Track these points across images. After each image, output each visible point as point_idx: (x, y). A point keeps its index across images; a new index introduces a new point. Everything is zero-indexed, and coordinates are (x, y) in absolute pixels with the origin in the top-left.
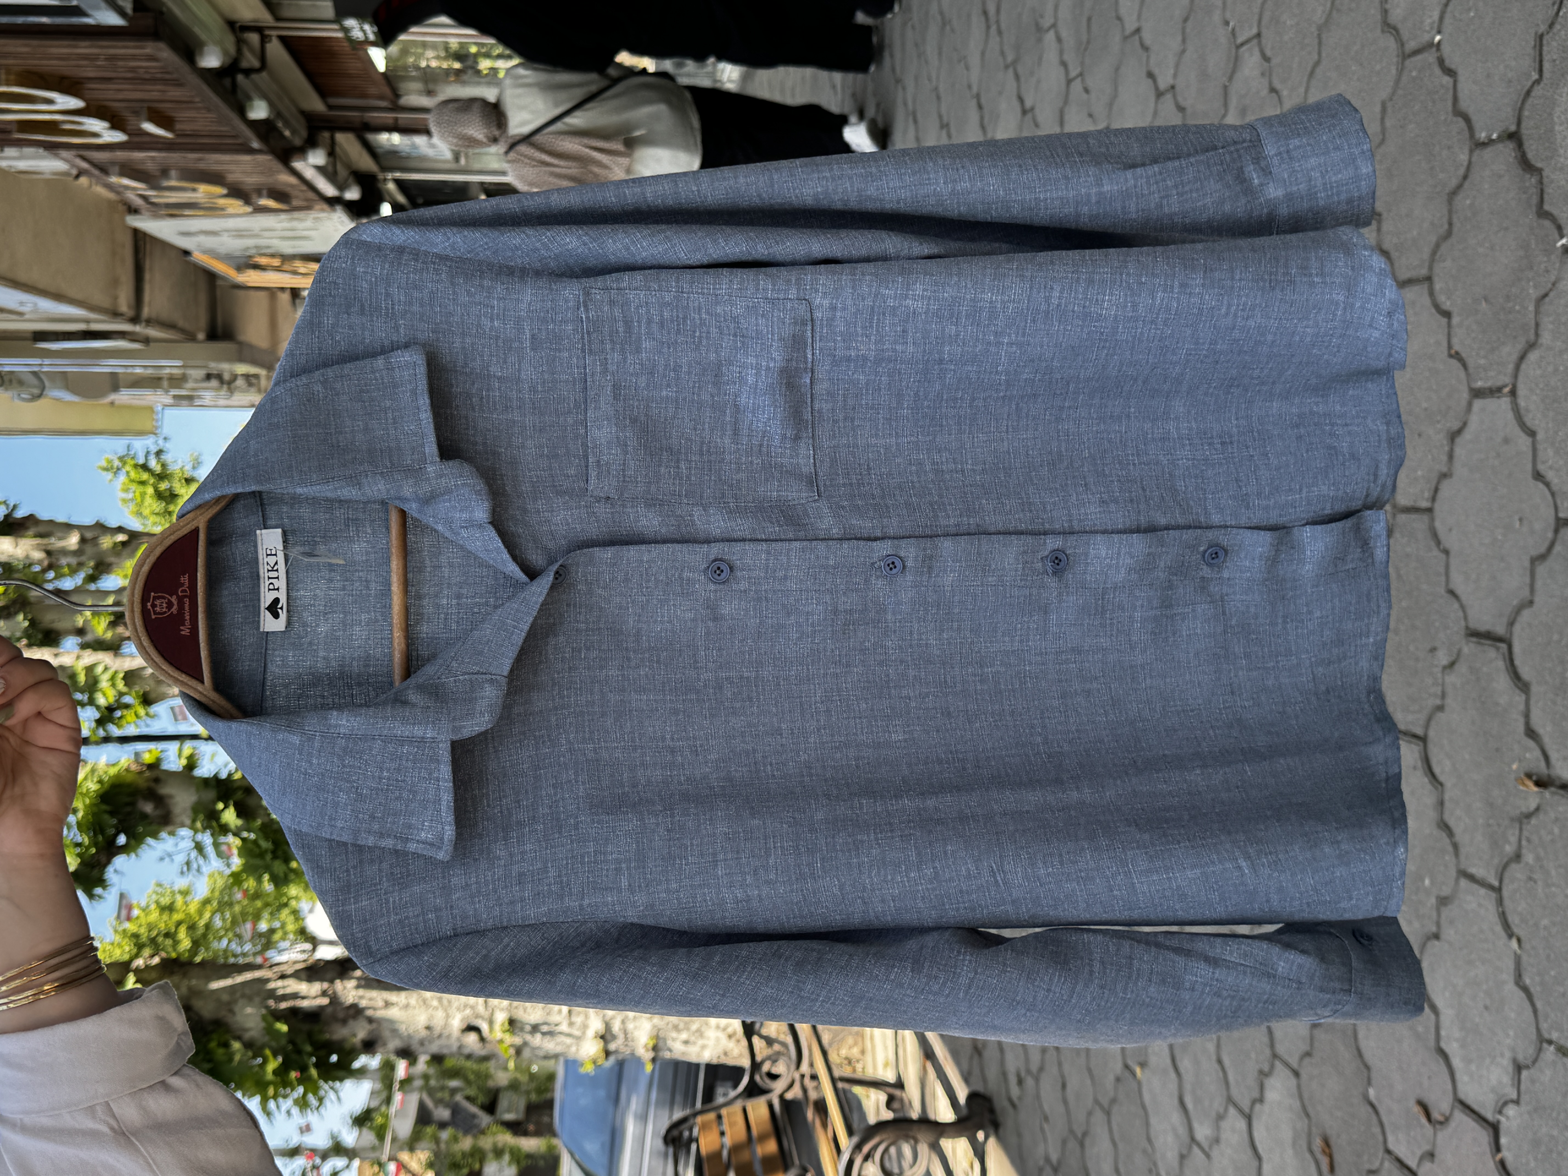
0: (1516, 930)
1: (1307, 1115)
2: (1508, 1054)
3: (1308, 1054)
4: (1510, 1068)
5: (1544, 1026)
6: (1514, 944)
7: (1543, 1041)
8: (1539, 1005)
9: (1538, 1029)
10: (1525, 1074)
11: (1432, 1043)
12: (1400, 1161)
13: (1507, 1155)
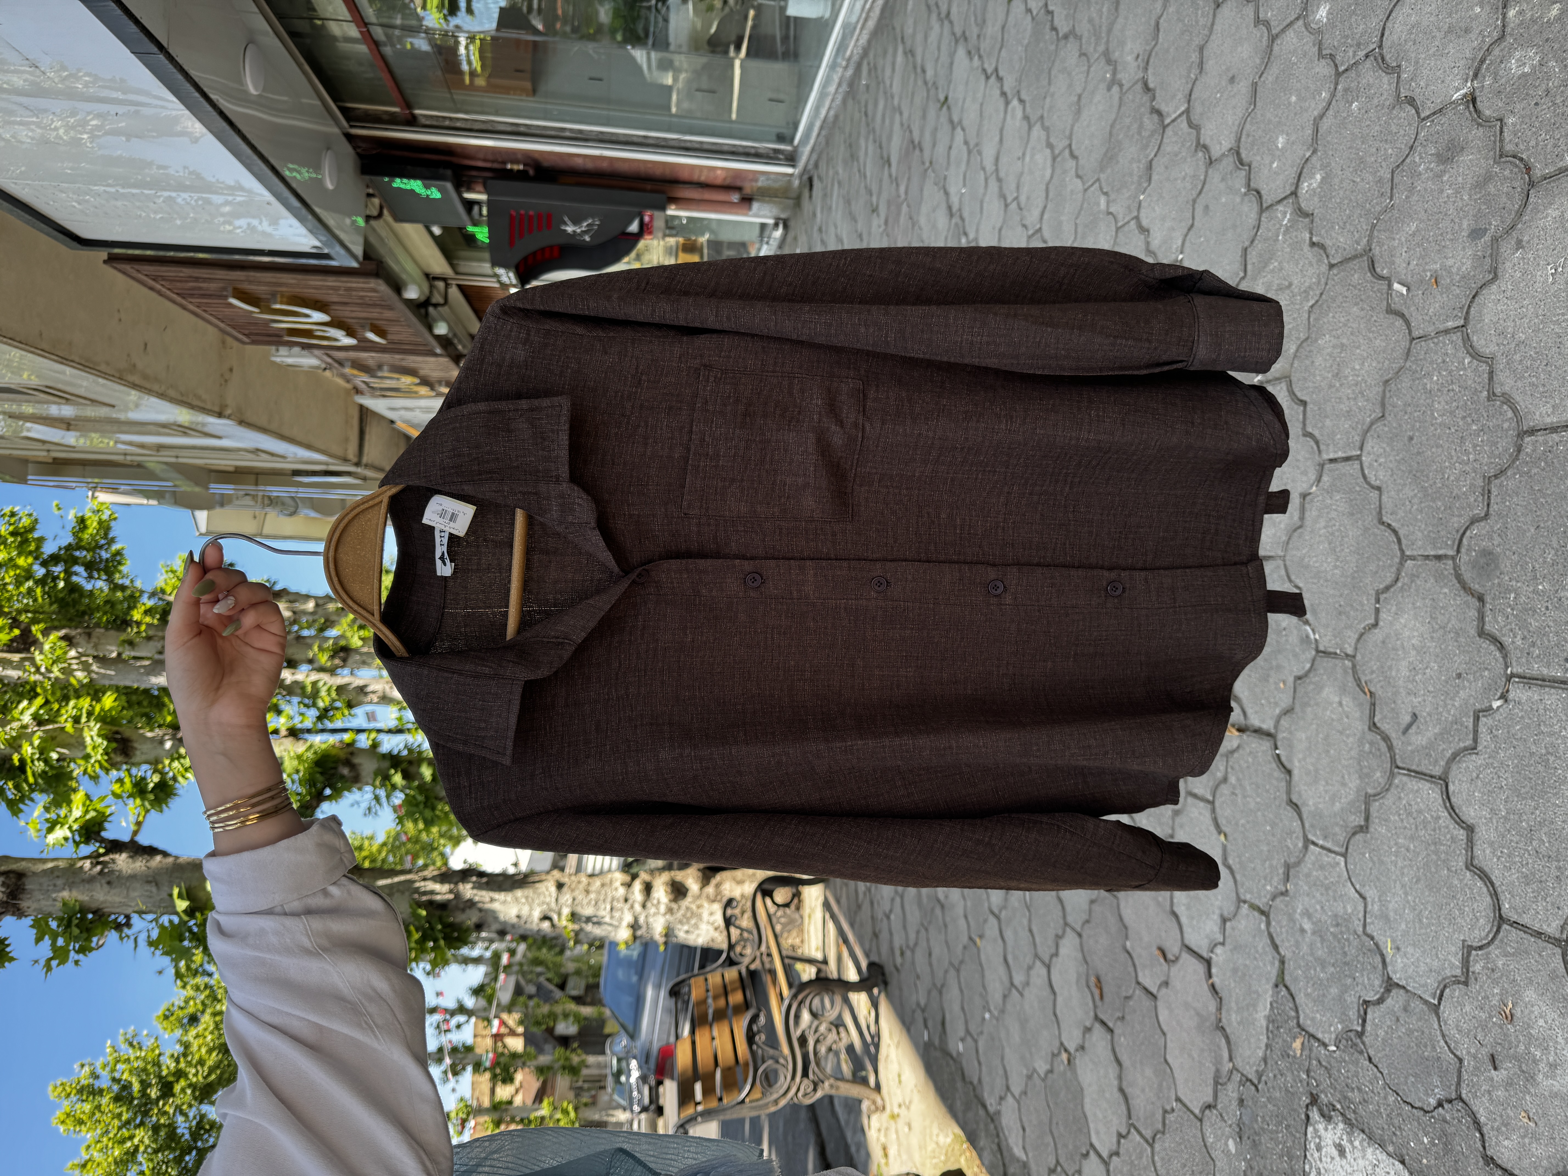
0: (1224, 828)
1: (1086, 962)
2: (1217, 912)
3: (1088, 921)
4: (1219, 921)
5: (1241, 891)
6: (1222, 837)
7: (1240, 901)
8: (1238, 877)
9: (1237, 894)
10: (1228, 924)
11: (1168, 908)
12: (1146, 989)
13: (1215, 979)
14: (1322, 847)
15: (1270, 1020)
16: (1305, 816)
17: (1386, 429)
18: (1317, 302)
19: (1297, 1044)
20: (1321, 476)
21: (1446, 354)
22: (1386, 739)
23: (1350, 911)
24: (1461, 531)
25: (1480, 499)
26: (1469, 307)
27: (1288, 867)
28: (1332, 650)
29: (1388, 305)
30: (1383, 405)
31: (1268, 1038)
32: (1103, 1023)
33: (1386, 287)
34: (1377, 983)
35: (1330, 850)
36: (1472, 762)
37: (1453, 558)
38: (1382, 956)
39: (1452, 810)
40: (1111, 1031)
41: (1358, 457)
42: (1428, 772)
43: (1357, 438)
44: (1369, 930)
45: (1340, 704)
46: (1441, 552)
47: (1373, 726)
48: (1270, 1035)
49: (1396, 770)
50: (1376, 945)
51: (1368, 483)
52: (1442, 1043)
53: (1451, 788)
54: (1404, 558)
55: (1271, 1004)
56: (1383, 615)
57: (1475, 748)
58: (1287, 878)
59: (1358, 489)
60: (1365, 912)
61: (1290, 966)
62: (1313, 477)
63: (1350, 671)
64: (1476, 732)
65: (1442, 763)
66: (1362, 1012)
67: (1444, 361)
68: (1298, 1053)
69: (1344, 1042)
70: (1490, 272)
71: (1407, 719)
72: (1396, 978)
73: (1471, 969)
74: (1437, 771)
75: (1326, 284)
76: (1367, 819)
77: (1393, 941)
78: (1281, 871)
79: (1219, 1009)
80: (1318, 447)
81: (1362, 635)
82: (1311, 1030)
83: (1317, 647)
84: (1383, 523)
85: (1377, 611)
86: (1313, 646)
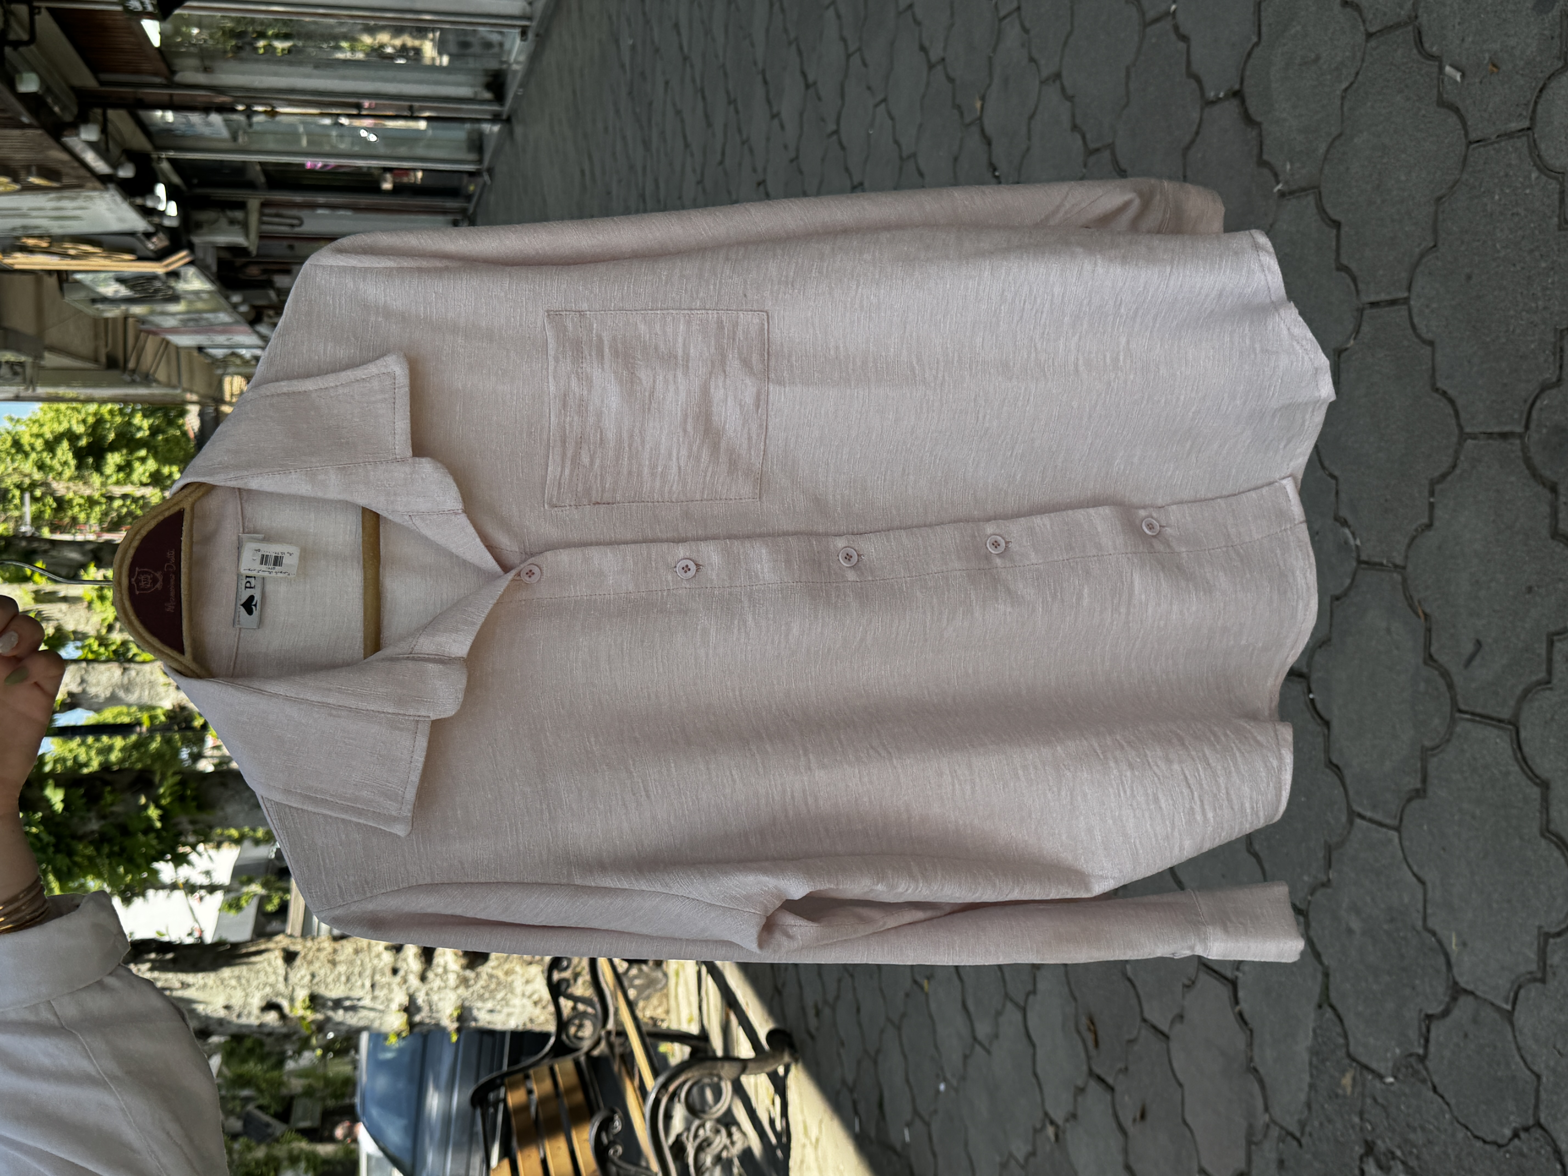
1: (1075, 999)
8: (1267, 867)
12: (1155, 1028)
13: (1244, 1006)
14: (1371, 820)
15: (1314, 1052)
16: (1348, 781)
17: (1439, 264)
18: (1352, 84)
19: (1347, 1081)
20: (1360, 326)
21: (1509, 165)
22: (1445, 674)
23: (1406, 900)
24: (1530, 401)
25: (1551, 359)
26: (1536, 103)
27: (1329, 849)
28: (1376, 560)
29: (1440, 94)
30: (1435, 231)
31: (1312, 1076)
32: (1101, 1080)
33: (1435, 70)
34: (1441, 990)
35: (1381, 824)
36: (1545, 700)
37: (1521, 436)
38: (1447, 956)
39: (1523, 761)
40: (1111, 1089)
41: (1406, 301)
42: (1495, 715)
43: (1404, 275)
44: (1430, 924)
45: (1388, 631)
46: (1507, 429)
47: (1430, 659)
48: (1315, 1072)
49: (1458, 715)
50: (1440, 942)
51: (1418, 336)
52: (1518, 1059)
53: (1523, 734)
54: (1463, 436)
55: (1314, 1031)
56: (1439, 512)
57: (1549, 682)
58: (1329, 865)
59: (1406, 343)
60: (1425, 901)
61: (1335, 979)
62: (1351, 327)
63: (1400, 587)
64: (1550, 661)
65: (1512, 703)
66: (1424, 1030)
67: (1507, 175)
68: (1349, 1090)
69: (1403, 1070)
70: (1559, 58)
71: (1468, 648)
72: (1463, 982)
73: (1549, 962)
74: (1506, 713)
75: (1363, 60)
76: (1424, 780)
77: (1459, 935)
78: (1321, 854)
79: (1250, 1045)
80: (1356, 286)
81: (1413, 539)
82: (1364, 1060)
83: (1359, 556)
84: (1437, 390)
85: (1432, 506)
86: (1354, 555)
